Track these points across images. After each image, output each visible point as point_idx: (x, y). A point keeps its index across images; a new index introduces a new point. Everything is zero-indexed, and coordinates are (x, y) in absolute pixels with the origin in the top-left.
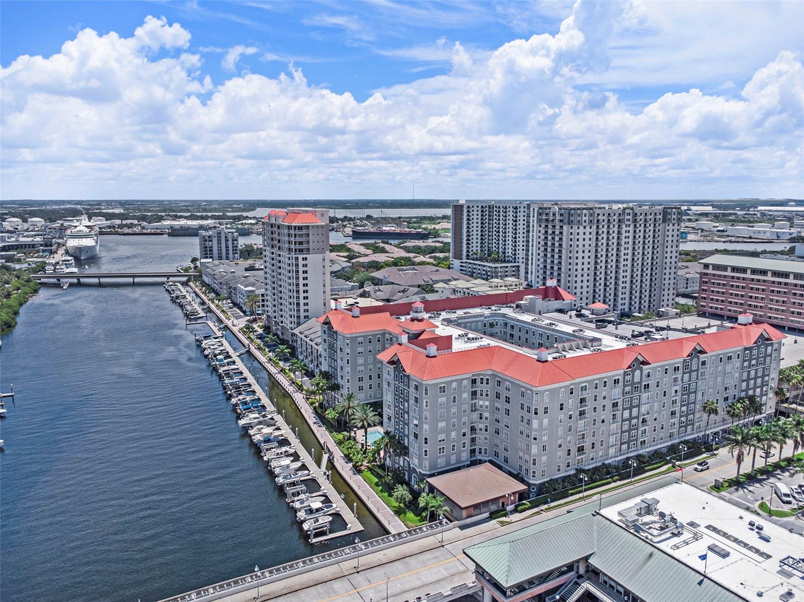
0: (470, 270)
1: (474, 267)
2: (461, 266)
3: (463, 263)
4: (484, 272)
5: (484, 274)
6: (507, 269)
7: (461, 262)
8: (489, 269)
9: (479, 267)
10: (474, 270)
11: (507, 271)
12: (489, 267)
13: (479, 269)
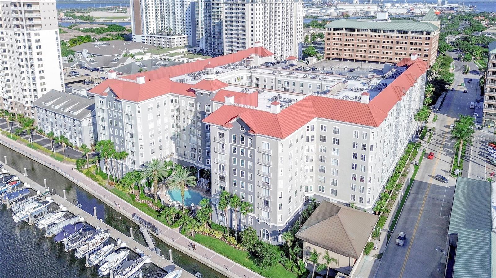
0: (150, 42)
1: (154, 39)
2: (142, 39)
3: (144, 37)
4: (163, 43)
5: (164, 44)
6: (180, 40)
7: (142, 36)
8: (168, 40)
9: (159, 39)
10: (155, 42)
11: (180, 41)
12: (168, 39)
13: (159, 41)
